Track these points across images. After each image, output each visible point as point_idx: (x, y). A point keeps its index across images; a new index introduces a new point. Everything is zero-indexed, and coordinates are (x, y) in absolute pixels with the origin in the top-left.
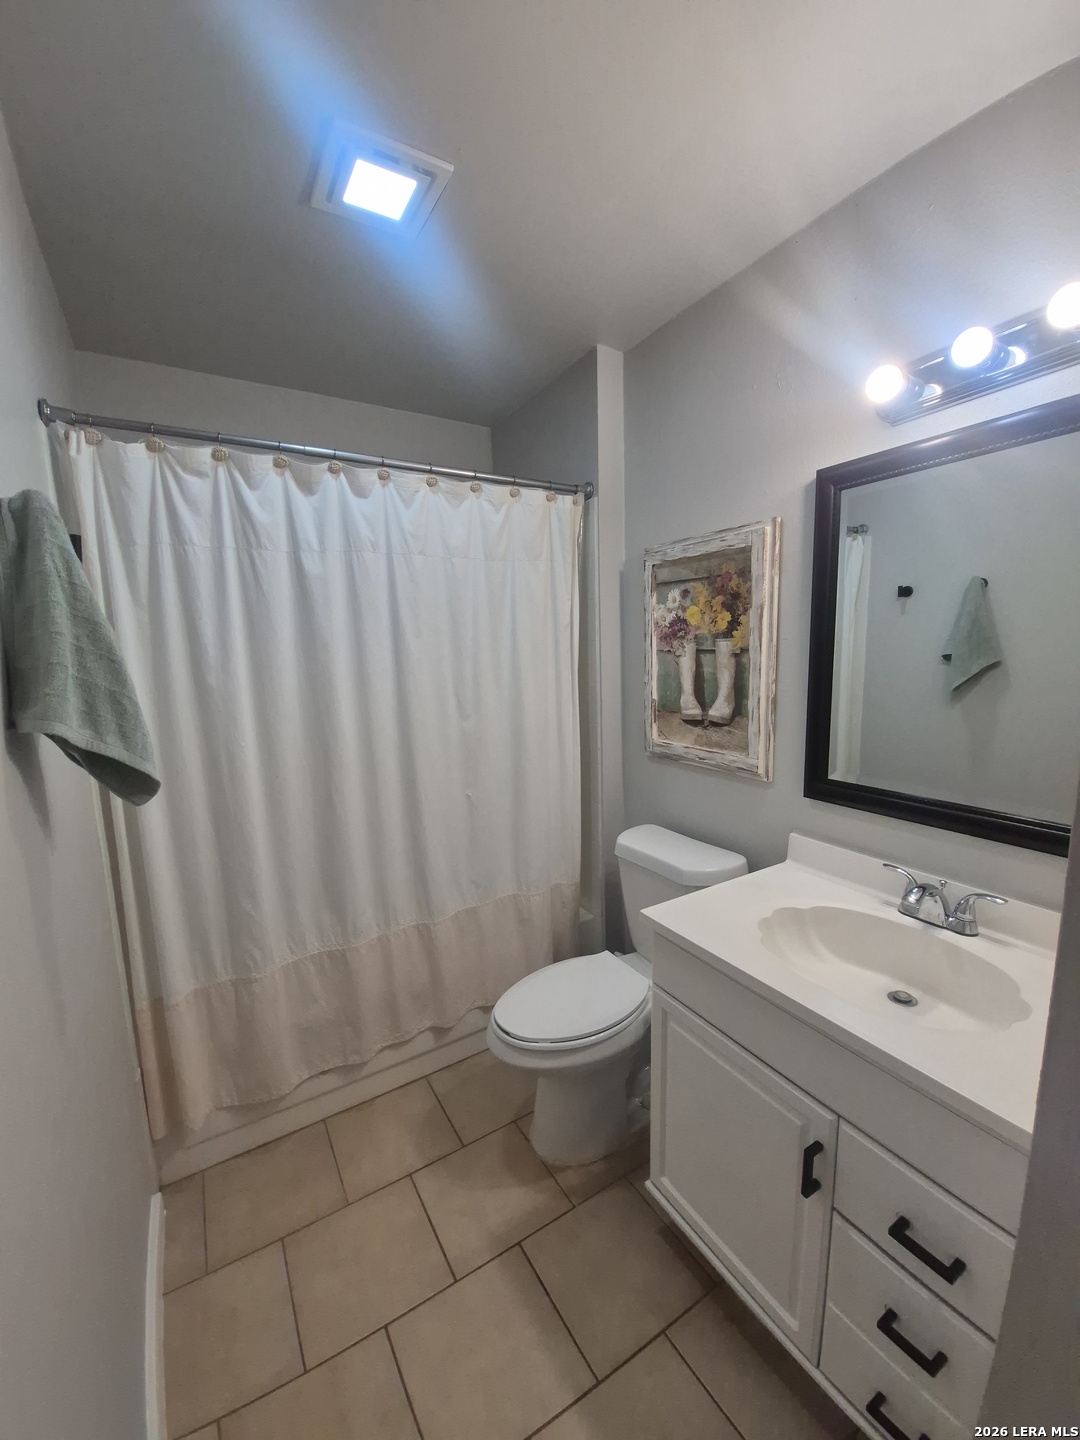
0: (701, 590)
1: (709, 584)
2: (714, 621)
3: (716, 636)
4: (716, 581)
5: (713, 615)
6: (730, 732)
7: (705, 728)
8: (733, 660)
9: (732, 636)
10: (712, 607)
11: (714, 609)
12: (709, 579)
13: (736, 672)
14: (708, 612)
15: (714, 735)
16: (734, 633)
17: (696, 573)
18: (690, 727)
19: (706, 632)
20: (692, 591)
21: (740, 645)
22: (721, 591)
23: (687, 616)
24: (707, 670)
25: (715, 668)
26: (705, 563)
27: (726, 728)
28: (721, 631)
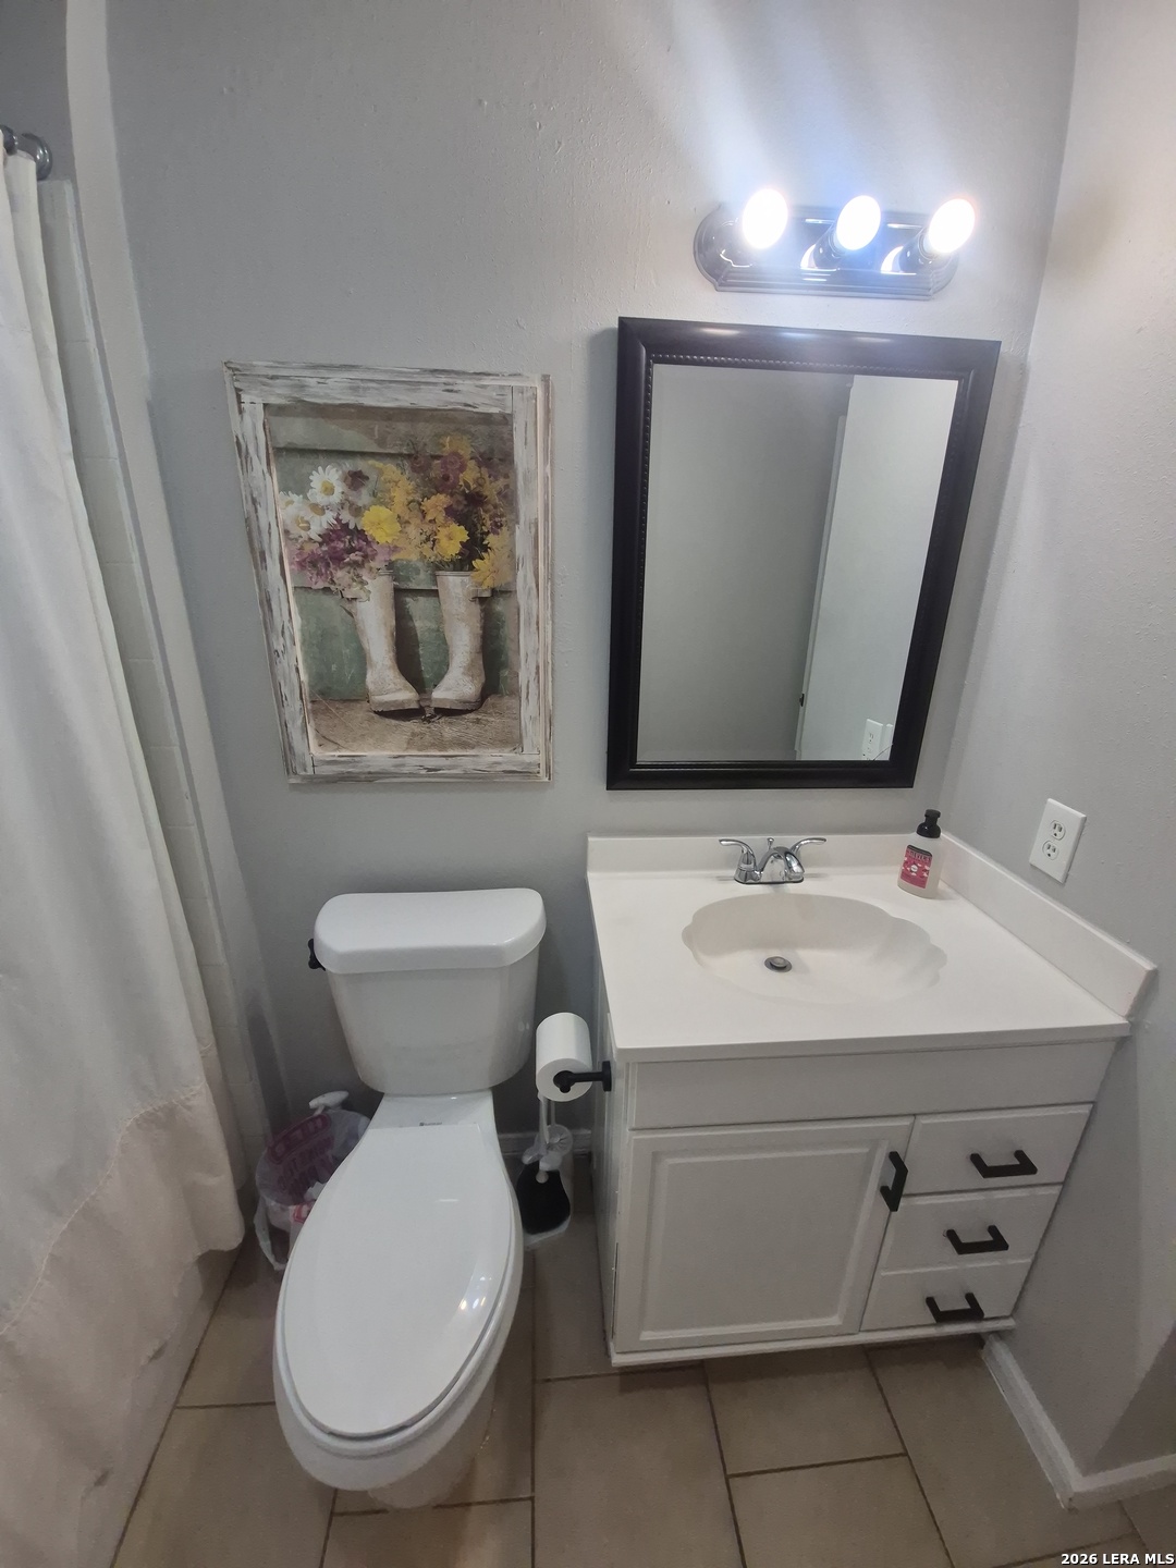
0: (400, 483)
1: (414, 469)
2: (431, 540)
3: (438, 566)
4: (429, 466)
5: (428, 528)
6: (478, 721)
7: (428, 720)
8: (476, 608)
9: (472, 568)
10: (424, 514)
11: (429, 518)
12: (414, 459)
13: (484, 628)
14: (416, 521)
15: (448, 729)
16: (477, 563)
17: (381, 442)
18: (394, 722)
19: (414, 557)
20: (373, 476)
21: (489, 583)
22: (443, 485)
23: (365, 523)
24: (421, 625)
25: (440, 620)
26: (402, 428)
27: (472, 716)
28: (447, 558)
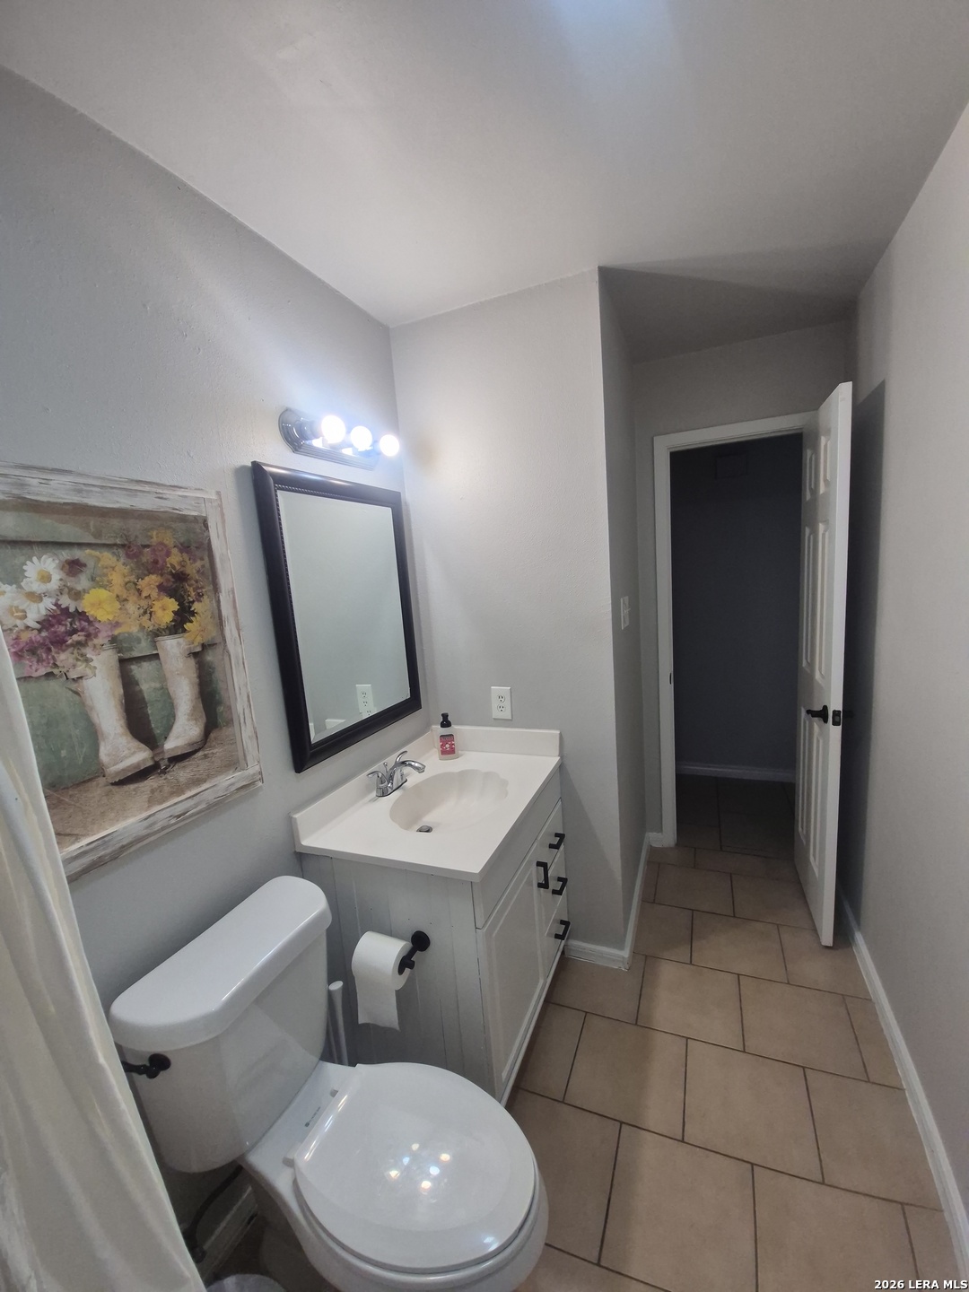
0: (117, 569)
1: (128, 556)
2: (149, 612)
3: (156, 634)
4: (141, 553)
5: (144, 603)
6: (206, 756)
7: (164, 772)
8: (192, 662)
9: (184, 631)
10: (140, 592)
11: (144, 594)
12: (128, 548)
13: (200, 677)
14: (133, 598)
15: (182, 773)
16: (188, 626)
17: (98, 534)
19: (135, 629)
20: (91, 564)
21: (199, 640)
22: (154, 567)
23: (86, 605)
24: (147, 687)
25: (162, 678)
26: (116, 523)
27: (200, 754)
28: (163, 625)
